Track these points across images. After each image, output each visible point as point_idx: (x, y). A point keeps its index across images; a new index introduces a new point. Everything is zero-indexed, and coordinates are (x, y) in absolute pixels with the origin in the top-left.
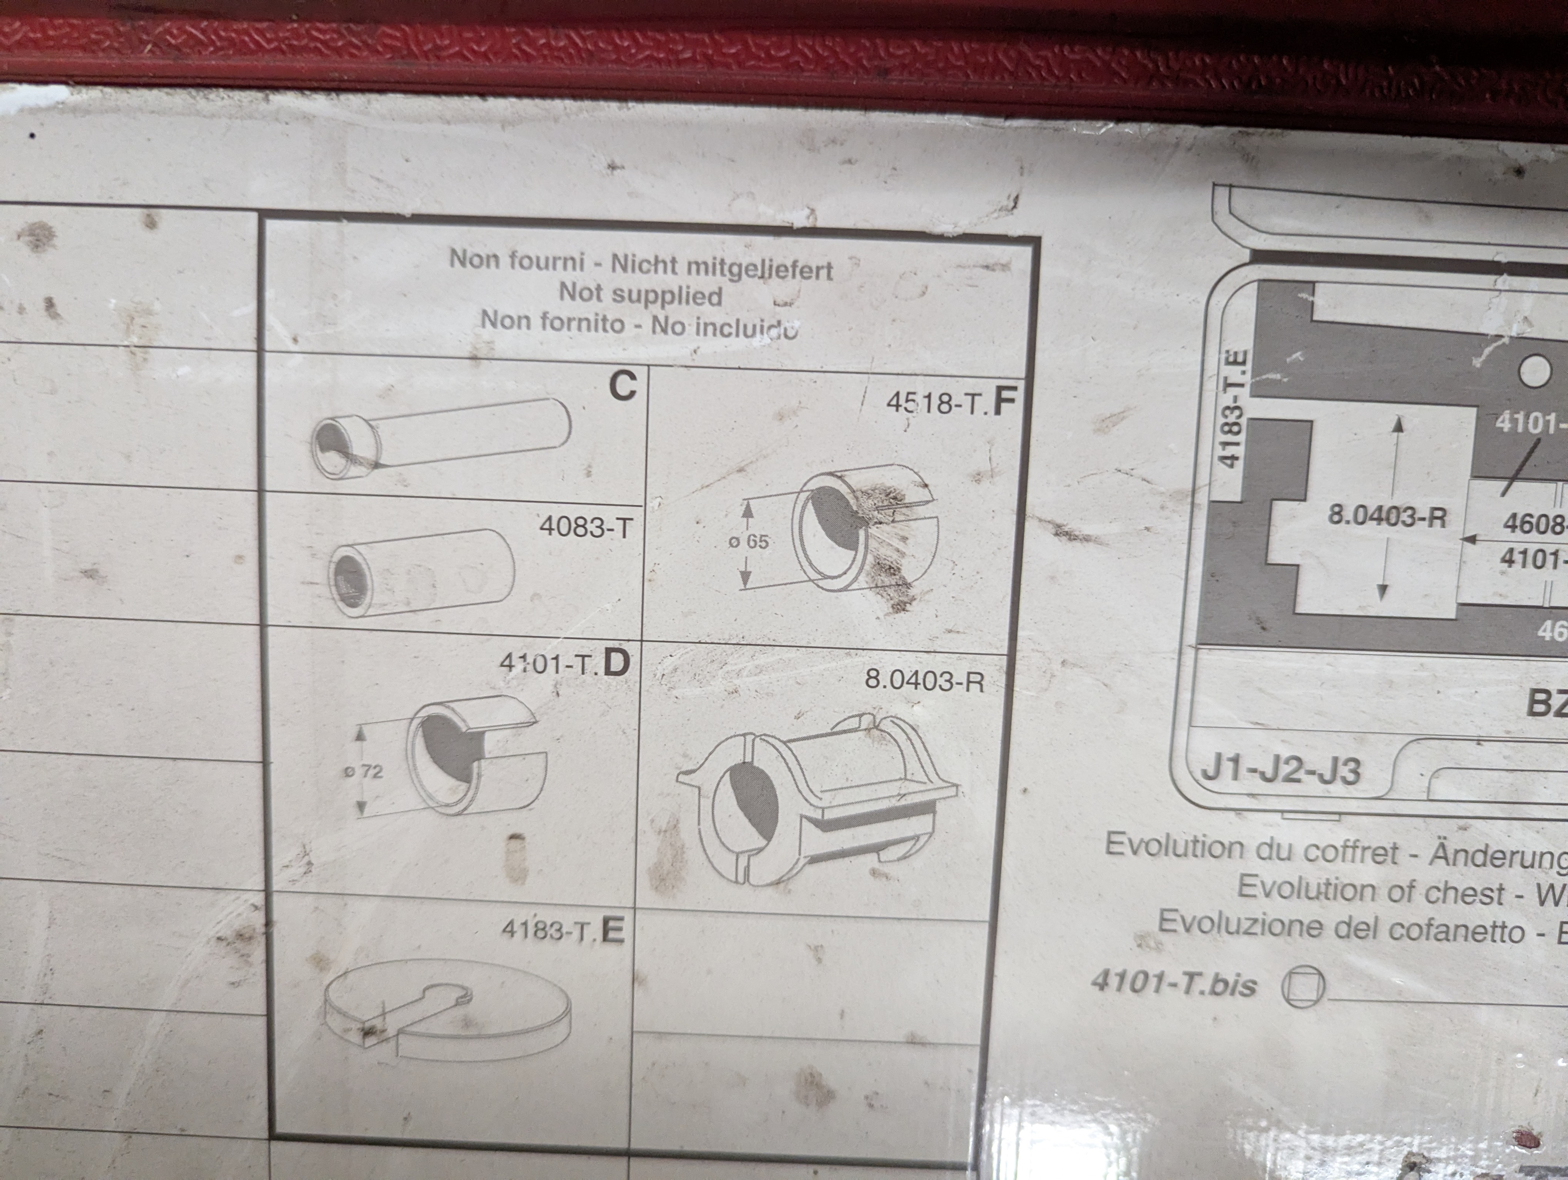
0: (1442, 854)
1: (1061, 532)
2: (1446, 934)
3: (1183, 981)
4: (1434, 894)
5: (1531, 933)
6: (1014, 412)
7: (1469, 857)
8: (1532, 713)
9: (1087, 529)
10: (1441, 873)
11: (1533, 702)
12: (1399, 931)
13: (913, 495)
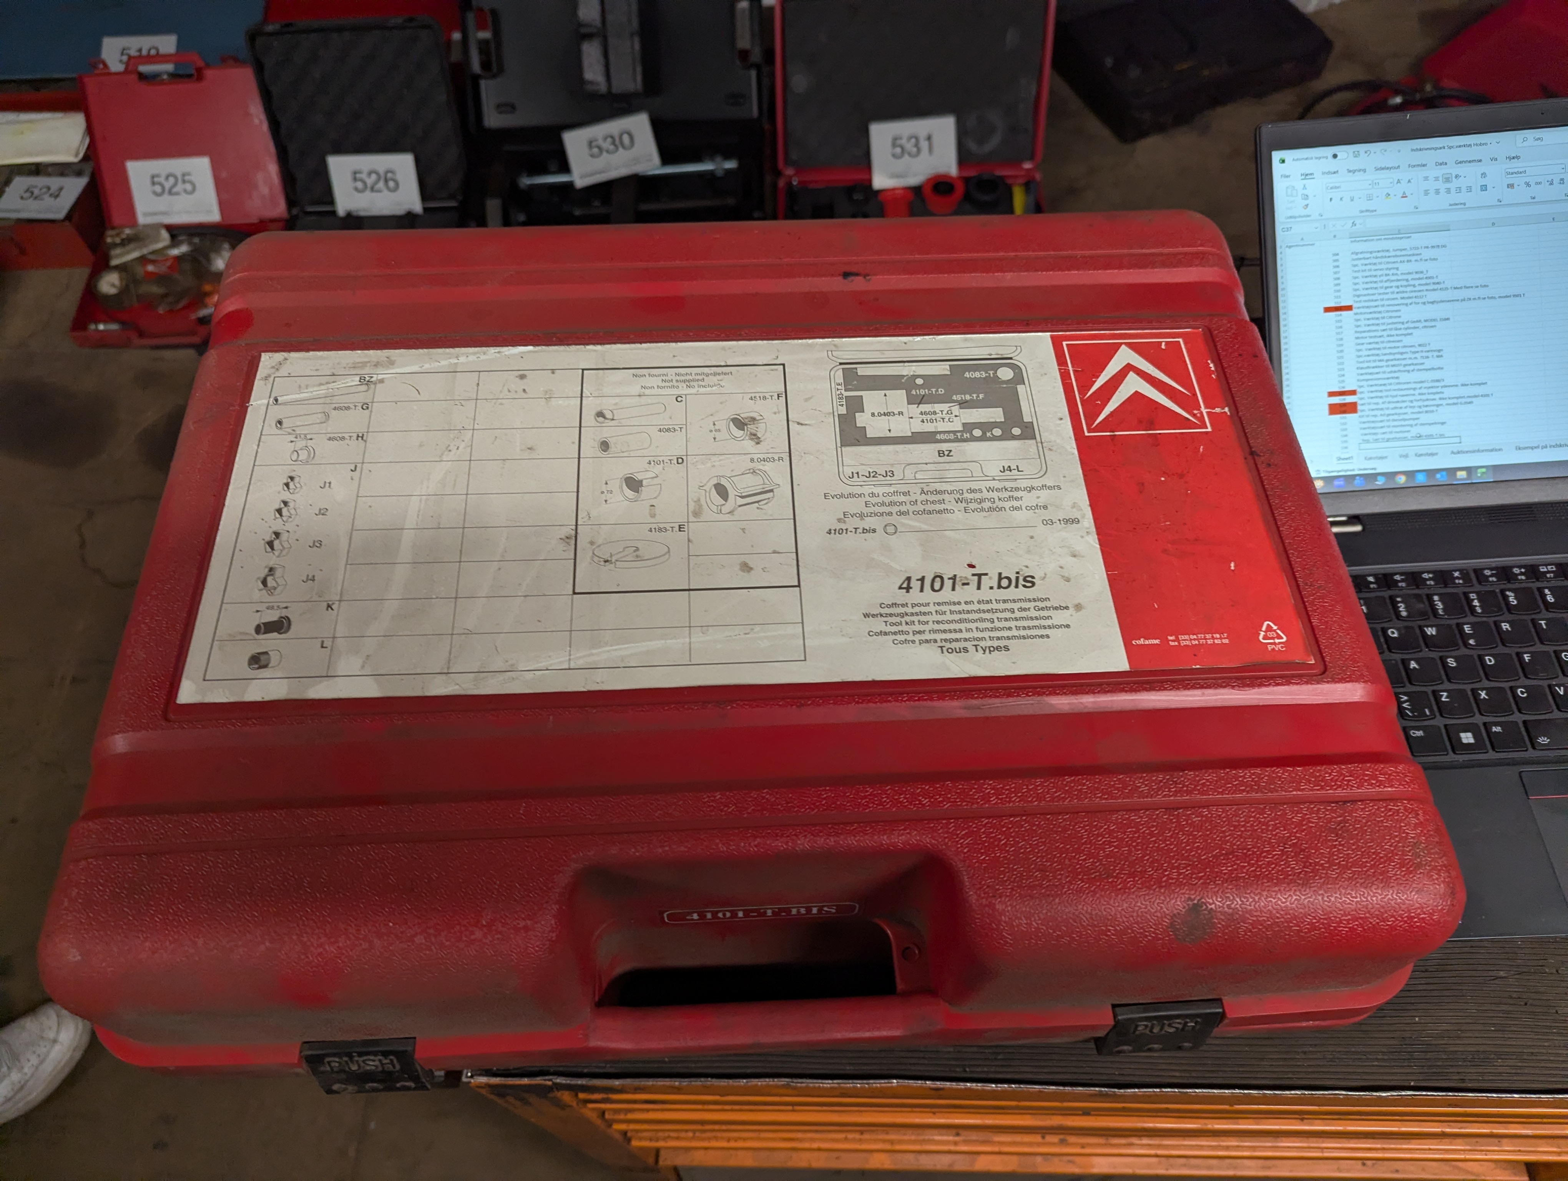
0: (923, 492)
1: (799, 423)
2: (930, 512)
3: (854, 530)
4: (923, 503)
5: (956, 511)
6: (783, 399)
7: (932, 493)
8: (940, 456)
9: (806, 423)
10: (924, 497)
11: (939, 453)
12: (915, 513)
13: (758, 418)
